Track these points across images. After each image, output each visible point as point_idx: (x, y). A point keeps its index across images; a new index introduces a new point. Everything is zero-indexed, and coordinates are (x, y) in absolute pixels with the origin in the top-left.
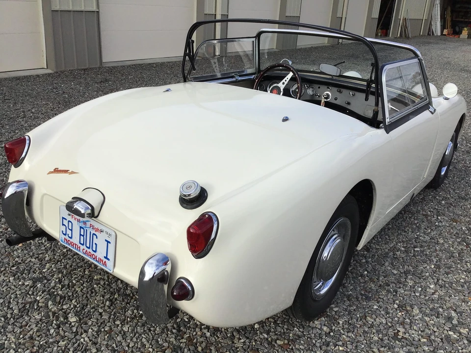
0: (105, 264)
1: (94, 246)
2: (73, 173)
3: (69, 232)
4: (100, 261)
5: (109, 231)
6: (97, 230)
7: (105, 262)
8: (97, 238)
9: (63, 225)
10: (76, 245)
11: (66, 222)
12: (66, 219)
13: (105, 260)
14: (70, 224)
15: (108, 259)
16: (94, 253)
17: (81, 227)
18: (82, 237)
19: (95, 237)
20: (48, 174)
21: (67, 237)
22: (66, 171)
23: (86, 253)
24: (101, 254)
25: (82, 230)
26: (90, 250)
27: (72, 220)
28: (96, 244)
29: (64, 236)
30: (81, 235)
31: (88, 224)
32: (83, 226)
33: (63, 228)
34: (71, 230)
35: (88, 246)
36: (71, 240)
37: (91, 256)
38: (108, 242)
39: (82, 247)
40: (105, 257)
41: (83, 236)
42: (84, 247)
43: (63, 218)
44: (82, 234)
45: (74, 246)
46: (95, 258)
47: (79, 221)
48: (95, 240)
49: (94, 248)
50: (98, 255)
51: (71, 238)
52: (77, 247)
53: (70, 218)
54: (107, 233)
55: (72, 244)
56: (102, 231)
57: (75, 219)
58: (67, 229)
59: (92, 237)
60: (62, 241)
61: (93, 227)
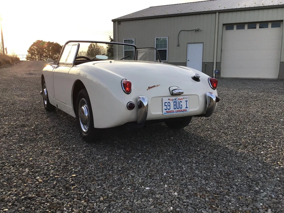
1: (181, 106)
2: (157, 86)
3: (168, 107)
6: (181, 99)
9: (165, 106)
11: (166, 104)
12: (167, 103)
13: (185, 109)
14: (169, 103)
15: (187, 108)
18: (175, 106)
19: (181, 102)
20: (147, 90)
22: (154, 86)
23: (177, 111)
24: (184, 108)
25: (175, 103)
29: (166, 111)
30: (174, 105)
31: (177, 99)
32: (175, 101)
33: (166, 108)
34: (170, 106)
35: (178, 108)
36: (169, 110)
37: (179, 111)
38: (186, 101)
39: (175, 110)
40: (186, 108)
41: (176, 105)
42: (177, 109)
43: (165, 103)
44: (175, 104)
46: (182, 111)
47: (173, 100)
48: (181, 104)
49: (181, 107)
50: (182, 109)
51: (170, 109)
52: (173, 112)
53: (168, 101)
54: (186, 98)
55: (170, 112)
56: (184, 98)
57: (171, 100)
58: (168, 106)
59: (179, 103)
60: (164, 114)
61: (179, 99)
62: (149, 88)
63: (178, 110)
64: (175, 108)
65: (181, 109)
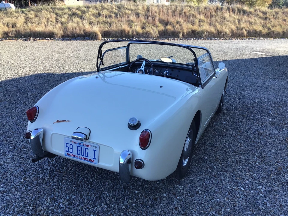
0: (93, 162)
1: (87, 154)
2: (68, 121)
3: (70, 150)
4: (90, 161)
5: (95, 145)
6: (88, 146)
7: (93, 160)
8: (88, 150)
9: (66, 147)
10: (75, 155)
11: (68, 145)
12: (68, 144)
13: (93, 159)
14: (71, 146)
15: (95, 159)
16: (86, 157)
17: (78, 146)
18: (79, 151)
19: (87, 149)
21: (69, 153)
22: (64, 121)
24: (91, 157)
25: (79, 148)
26: (84, 157)
27: (73, 144)
28: (88, 153)
29: (67, 152)
30: (78, 150)
31: (82, 144)
32: (79, 145)
33: (67, 149)
34: (72, 149)
35: (83, 154)
36: (71, 154)
38: (95, 151)
39: (79, 156)
40: (93, 158)
41: (80, 150)
42: (80, 155)
43: (66, 143)
45: (74, 156)
46: (87, 160)
47: (76, 143)
48: (87, 151)
50: (89, 158)
51: (72, 152)
53: (71, 143)
55: (72, 156)
56: (91, 146)
57: (74, 143)
58: (69, 148)
59: (85, 150)
60: (65, 155)
61: (86, 145)
63: (83, 157)
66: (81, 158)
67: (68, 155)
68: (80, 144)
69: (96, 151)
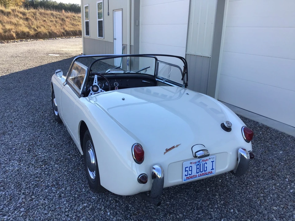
1: (205, 168)
2: (177, 146)
3: (190, 172)
6: (206, 160)
9: (186, 171)
10: (194, 176)
11: (187, 169)
12: (188, 167)
14: (191, 168)
15: (213, 169)
17: (197, 165)
18: (198, 170)
20: (165, 153)
21: (189, 176)
22: (174, 147)
24: (209, 170)
25: (198, 166)
29: (187, 176)
30: (197, 169)
31: (201, 161)
33: (186, 173)
34: (191, 170)
35: (202, 171)
36: (192, 175)
37: (203, 175)
38: (212, 162)
39: (197, 174)
40: (211, 170)
41: (199, 168)
42: (200, 173)
44: (198, 167)
45: (193, 177)
46: (206, 174)
47: (195, 163)
48: (206, 165)
49: (205, 170)
50: (207, 172)
52: (196, 176)
53: (191, 165)
54: (212, 158)
55: (191, 178)
56: (210, 159)
57: (193, 163)
58: (189, 170)
59: (204, 165)
60: (184, 180)
61: (204, 161)
62: (167, 150)
63: (201, 173)
64: (198, 172)
65: (205, 172)
66: (201, 175)
67: (187, 178)
68: (199, 162)
69: (214, 161)
